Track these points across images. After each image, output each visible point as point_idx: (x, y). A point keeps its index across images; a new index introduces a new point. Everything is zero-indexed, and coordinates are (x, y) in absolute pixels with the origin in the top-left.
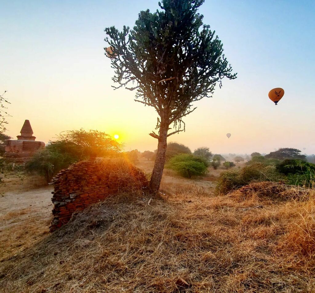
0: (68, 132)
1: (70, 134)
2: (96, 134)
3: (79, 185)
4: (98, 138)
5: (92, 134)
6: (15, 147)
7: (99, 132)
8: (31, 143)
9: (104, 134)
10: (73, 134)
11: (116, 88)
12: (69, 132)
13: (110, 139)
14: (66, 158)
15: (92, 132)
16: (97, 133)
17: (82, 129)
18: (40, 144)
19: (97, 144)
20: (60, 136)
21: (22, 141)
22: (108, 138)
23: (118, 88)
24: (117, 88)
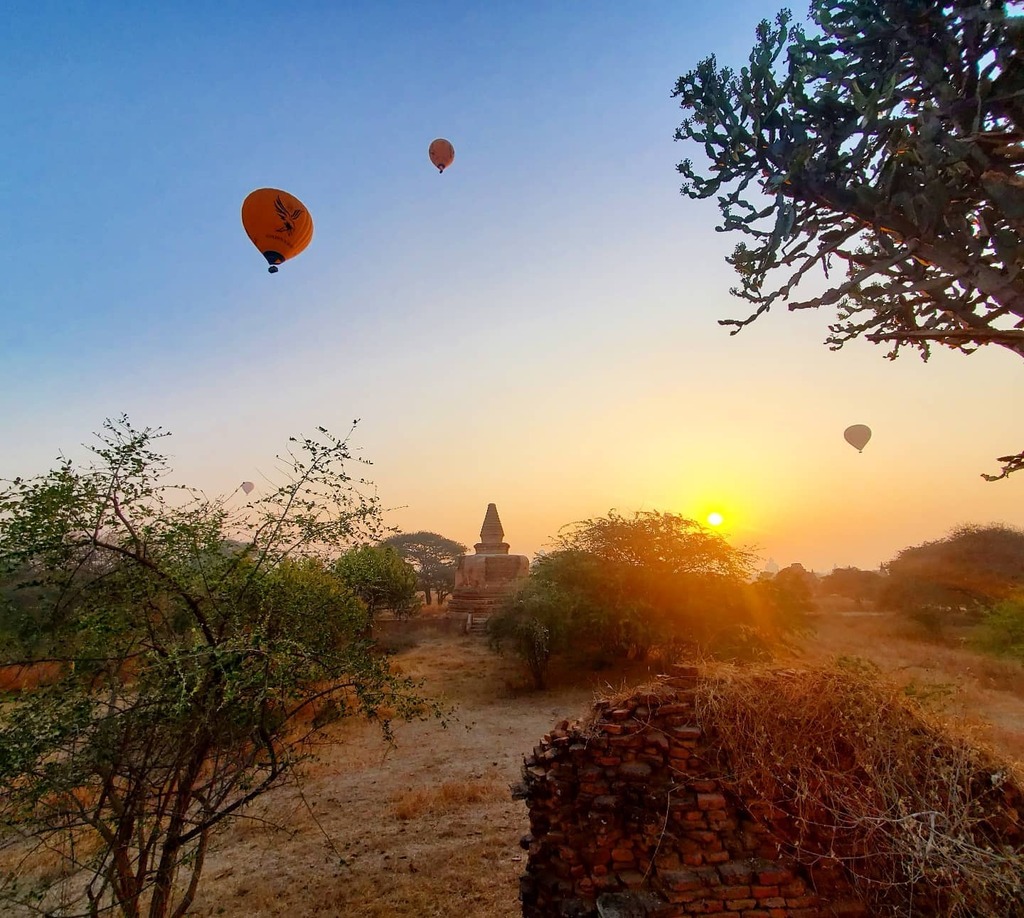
0: (577, 525)
1: (583, 530)
2: (655, 524)
3: (635, 841)
4: (662, 534)
5: (640, 522)
6: (471, 571)
7: (662, 515)
8: (501, 558)
9: (678, 520)
10: (590, 530)
11: (740, 324)
12: (581, 524)
13: (702, 535)
14: (576, 605)
15: (642, 517)
16: (657, 519)
17: (613, 512)
18: (519, 561)
19: (659, 555)
20: (559, 539)
21: (484, 556)
22: (695, 534)
23: (753, 318)
24: (746, 323)
